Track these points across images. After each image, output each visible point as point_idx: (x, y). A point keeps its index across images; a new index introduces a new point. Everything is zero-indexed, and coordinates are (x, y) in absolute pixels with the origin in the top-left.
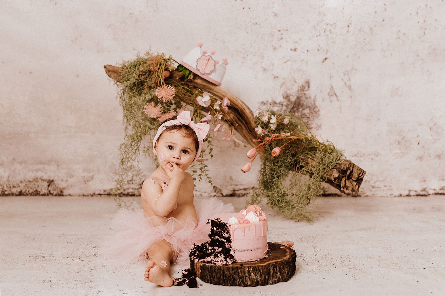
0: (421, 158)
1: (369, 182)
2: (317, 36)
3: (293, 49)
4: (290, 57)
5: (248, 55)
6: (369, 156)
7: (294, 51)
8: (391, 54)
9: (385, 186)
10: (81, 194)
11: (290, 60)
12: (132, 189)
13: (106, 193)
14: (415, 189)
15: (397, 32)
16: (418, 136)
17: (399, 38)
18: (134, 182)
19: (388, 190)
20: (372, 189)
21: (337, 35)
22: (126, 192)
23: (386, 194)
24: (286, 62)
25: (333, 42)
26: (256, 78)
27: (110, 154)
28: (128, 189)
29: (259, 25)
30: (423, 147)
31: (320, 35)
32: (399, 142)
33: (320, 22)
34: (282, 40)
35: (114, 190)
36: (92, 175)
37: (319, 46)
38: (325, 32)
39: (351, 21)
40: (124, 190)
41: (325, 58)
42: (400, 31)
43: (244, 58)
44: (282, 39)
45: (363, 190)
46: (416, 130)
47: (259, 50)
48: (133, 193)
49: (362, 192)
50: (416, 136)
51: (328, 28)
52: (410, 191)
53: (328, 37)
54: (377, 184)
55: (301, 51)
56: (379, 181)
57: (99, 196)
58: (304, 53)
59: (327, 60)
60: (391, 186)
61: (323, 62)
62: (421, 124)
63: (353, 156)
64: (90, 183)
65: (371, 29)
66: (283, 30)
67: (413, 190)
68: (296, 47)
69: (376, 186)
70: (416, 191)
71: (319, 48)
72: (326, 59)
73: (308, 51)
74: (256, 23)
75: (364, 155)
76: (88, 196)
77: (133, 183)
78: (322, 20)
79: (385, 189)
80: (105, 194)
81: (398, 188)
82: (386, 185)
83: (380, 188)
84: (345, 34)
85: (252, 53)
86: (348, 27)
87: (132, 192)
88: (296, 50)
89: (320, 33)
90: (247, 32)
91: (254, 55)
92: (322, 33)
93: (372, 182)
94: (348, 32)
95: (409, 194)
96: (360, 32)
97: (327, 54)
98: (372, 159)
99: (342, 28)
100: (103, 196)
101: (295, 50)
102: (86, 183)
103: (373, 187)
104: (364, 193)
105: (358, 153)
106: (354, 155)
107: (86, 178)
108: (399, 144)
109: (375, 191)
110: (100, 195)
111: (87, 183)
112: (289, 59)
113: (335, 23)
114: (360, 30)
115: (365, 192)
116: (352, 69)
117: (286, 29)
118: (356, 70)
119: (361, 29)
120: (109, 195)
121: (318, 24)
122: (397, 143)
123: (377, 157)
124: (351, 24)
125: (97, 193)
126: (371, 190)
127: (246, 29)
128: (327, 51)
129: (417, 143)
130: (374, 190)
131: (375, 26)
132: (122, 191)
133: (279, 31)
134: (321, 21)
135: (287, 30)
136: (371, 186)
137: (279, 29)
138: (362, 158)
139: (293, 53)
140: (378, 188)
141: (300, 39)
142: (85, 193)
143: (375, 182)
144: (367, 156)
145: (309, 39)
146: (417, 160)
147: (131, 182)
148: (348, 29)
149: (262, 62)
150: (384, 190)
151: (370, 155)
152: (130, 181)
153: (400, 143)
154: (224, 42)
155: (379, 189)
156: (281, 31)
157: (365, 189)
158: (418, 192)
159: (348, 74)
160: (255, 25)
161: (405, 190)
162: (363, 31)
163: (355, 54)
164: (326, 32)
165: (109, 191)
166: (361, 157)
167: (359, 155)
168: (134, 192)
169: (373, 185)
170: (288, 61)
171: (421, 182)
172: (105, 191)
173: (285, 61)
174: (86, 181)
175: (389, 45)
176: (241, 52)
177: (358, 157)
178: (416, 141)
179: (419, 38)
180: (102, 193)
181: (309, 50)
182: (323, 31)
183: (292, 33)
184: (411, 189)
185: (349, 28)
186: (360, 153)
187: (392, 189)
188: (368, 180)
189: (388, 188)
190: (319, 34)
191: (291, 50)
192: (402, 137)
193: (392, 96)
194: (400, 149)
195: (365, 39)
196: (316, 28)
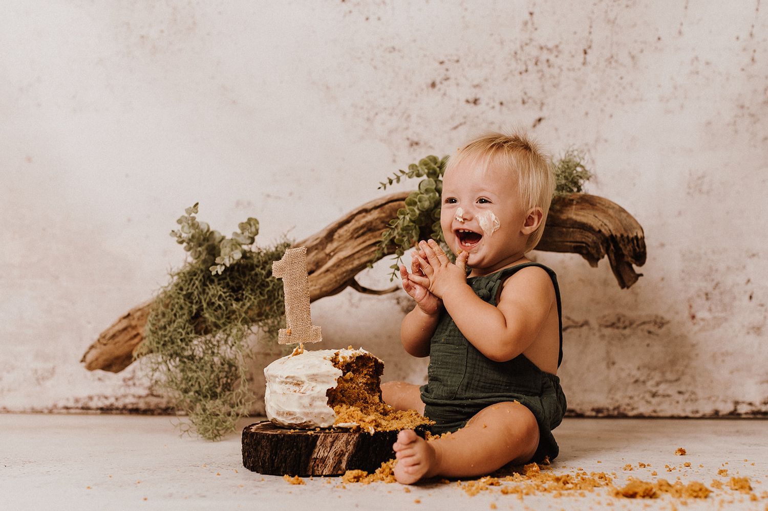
0: (759, 329)
1: (644, 382)
2: (521, 73)
3: (471, 98)
4: (465, 117)
5: (377, 114)
6: (642, 327)
7: (472, 105)
8: (682, 107)
9: (680, 393)
10: (28, 407)
11: (465, 123)
12: (134, 396)
13: (80, 405)
14: (749, 399)
15: (692, 61)
16: (749, 281)
17: (697, 73)
18: (137, 383)
19: (686, 401)
20: (650, 399)
21: (561, 70)
22: (120, 404)
23: (684, 410)
24: (456, 128)
25: (554, 86)
26: (394, 161)
27: (89, 323)
28: (125, 396)
29: (399, 51)
30: (762, 305)
31: (526, 71)
32: (707, 294)
33: (527, 44)
34: (446, 83)
35: (95, 399)
36: (51, 365)
37: (525, 93)
38: (536, 64)
39: (591, 41)
40: (117, 399)
41: (537, 117)
42: (697, 58)
43: (368, 119)
44: (447, 79)
45: (631, 401)
46: (744, 267)
47: (400, 103)
48: (135, 406)
49: (628, 405)
50: (745, 281)
51: (545, 56)
52: (737, 403)
53: (543, 75)
54: (662, 389)
55: (488, 104)
56: (666, 381)
57: (64, 411)
58: (493, 107)
59: (543, 122)
60: (693, 393)
61: (534, 126)
62: (754, 255)
63: (607, 326)
64: (48, 384)
65: (633, 57)
66: (449, 60)
67: (743, 402)
68: (478, 96)
69: (661, 392)
70: (750, 404)
71: (525, 98)
72: (540, 120)
73: (501, 104)
74: (394, 49)
75: (631, 324)
76: (41, 412)
77: (134, 384)
78: (531, 40)
79: (681, 398)
80: (77, 408)
81: (709, 398)
82: (683, 389)
83: (668, 396)
84: (579, 69)
85: (385, 109)
86: (585, 53)
87: (133, 404)
88: (478, 102)
89: (527, 66)
90: (375, 68)
91: (391, 114)
92: (531, 67)
93: (650, 384)
94: (584, 64)
95: (735, 410)
96: (610, 63)
97: (541, 109)
98: (650, 332)
99: (573, 56)
100: (72, 411)
101: (476, 102)
102: (39, 384)
103: (654, 395)
104: (633, 409)
105: (619, 320)
106: (609, 323)
107: (39, 373)
108: (707, 299)
109: (659, 404)
110: (67, 408)
111: (41, 382)
112: (462, 120)
113: (557, 46)
114: (611, 59)
115: (635, 406)
116: (597, 141)
117: (456, 58)
118: (606, 141)
119: (612, 57)
120: (86, 409)
121: (522, 47)
122: (704, 297)
123: (660, 327)
124: (590, 47)
125: (61, 404)
126: (648, 402)
127: (372, 60)
128: (542, 104)
129: (747, 297)
130: (654, 401)
131: (642, 51)
132: (112, 400)
133: (442, 63)
134: (528, 42)
135: (458, 61)
136: (650, 392)
137: (441, 60)
138: (627, 332)
139: (470, 108)
140: (664, 396)
141: (486, 80)
142: (38, 405)
143: (658, 384)
144: (638, 325)
145: (506, 79)
146: (748, 333)
147: (131, 383)
148: (585, 59)
149: (407, 128)
150: (678, 402)
151: (644, 323)
152: (129, 379)
153: (709, 296)
154: (328, 88)
155: (667, 399)
156: (447, 62)
157: (636, 399)
158: (756, 407)
159: (589, 151)
160: (390, 52)
161: (725, 401)
162: (616, 61)
163: (602, 110)
164: (539, 63)
165: (86, 400)
166: (625, 328)
167: (621, 325)
168: (137, 404)
169: (654, 390)
170: (461, 124)
171: (762, 383)
172: (77, 401)
173: (455, 125)
174: (40, 380)
175: (675, 88)
176: (362, 108)
177: (618, 328)
178: (745, 292)
179: (743, 70)
180: (71, 404)
181: (505, 102)
182: (534, 61)
183: (469, 66)
184: (740, 399)
185: (589, 57)
186: (622, 319)
187: (696, 400)
188: (642, 379)
189: (686, 396)
190: (524, 68)
191: (468, 101)
192: (715, 283)
193: (688, 193)
194: (710, 310)
195: (621, 78)
196: (518, 56)
